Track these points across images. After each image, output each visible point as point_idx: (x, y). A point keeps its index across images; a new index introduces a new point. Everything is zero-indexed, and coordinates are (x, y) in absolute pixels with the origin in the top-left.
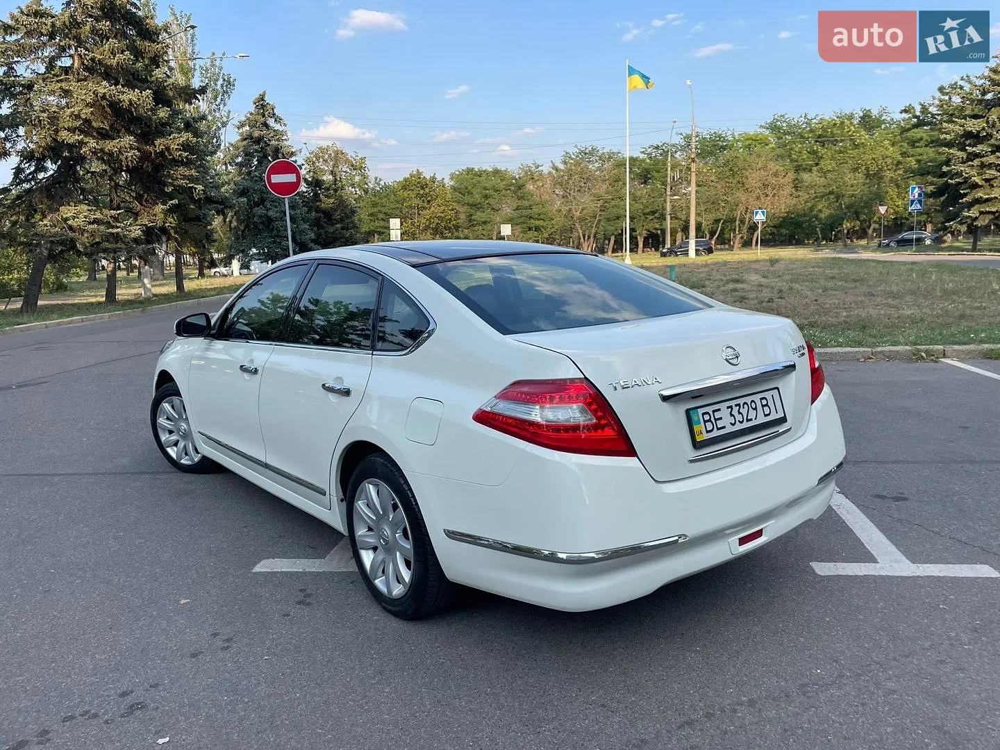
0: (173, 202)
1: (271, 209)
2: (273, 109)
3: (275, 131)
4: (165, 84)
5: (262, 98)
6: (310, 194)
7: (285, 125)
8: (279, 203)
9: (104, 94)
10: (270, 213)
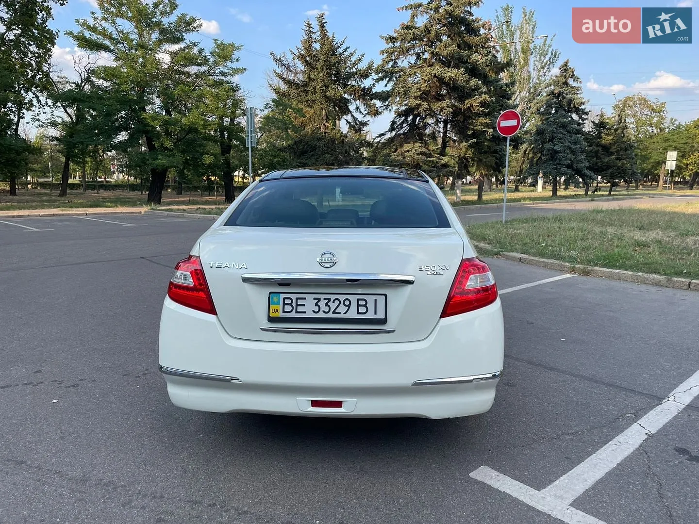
0: (473, 141)
1: (557, 144)
2: (573, 72)
3: (572, 87)
4: (478, 63)
5: (566, 65)
6: (595, 133)
7: (581, 82)
8: (564, 140)
9: (435, 74)
10: (556, 148)
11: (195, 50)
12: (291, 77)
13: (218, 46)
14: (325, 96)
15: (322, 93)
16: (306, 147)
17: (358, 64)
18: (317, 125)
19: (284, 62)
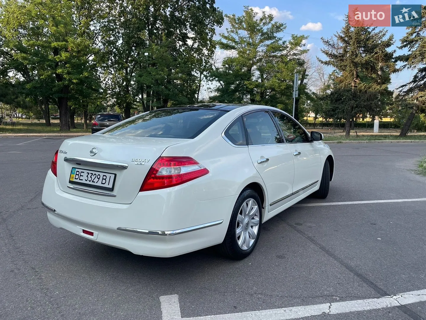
11: (281, 42)
12: (335, 52)
13: (293, 38)
14: (353, 62)
15: (351, 60)
16: (339, 96)
17: (383, 38)
18: (349, 82)
19: (330, 43)
